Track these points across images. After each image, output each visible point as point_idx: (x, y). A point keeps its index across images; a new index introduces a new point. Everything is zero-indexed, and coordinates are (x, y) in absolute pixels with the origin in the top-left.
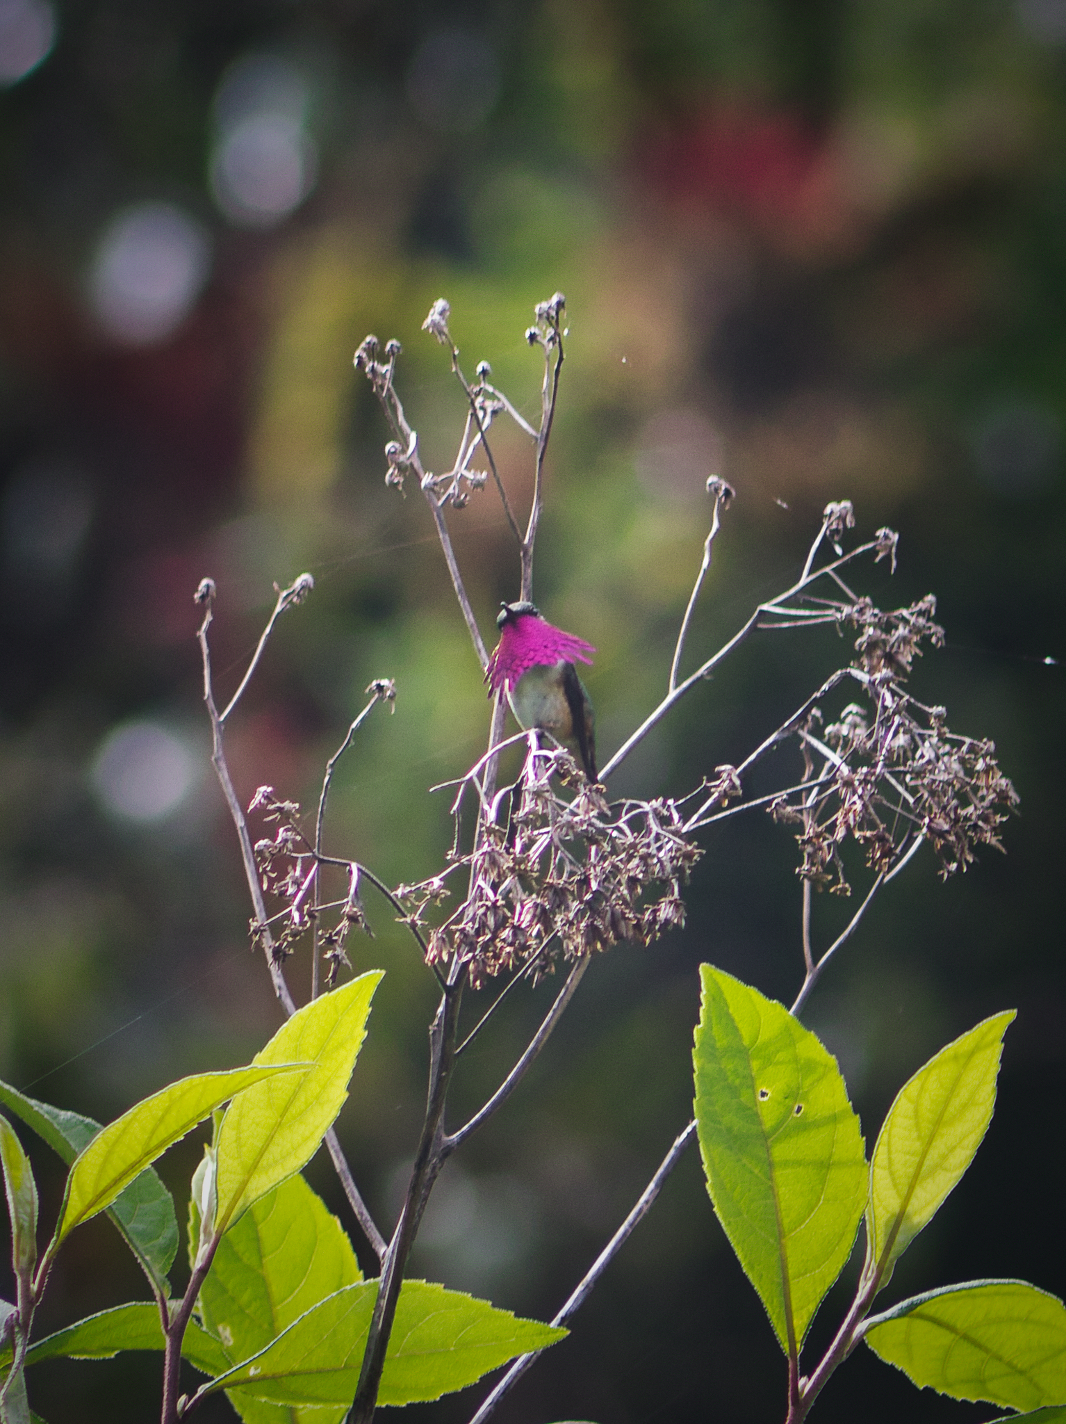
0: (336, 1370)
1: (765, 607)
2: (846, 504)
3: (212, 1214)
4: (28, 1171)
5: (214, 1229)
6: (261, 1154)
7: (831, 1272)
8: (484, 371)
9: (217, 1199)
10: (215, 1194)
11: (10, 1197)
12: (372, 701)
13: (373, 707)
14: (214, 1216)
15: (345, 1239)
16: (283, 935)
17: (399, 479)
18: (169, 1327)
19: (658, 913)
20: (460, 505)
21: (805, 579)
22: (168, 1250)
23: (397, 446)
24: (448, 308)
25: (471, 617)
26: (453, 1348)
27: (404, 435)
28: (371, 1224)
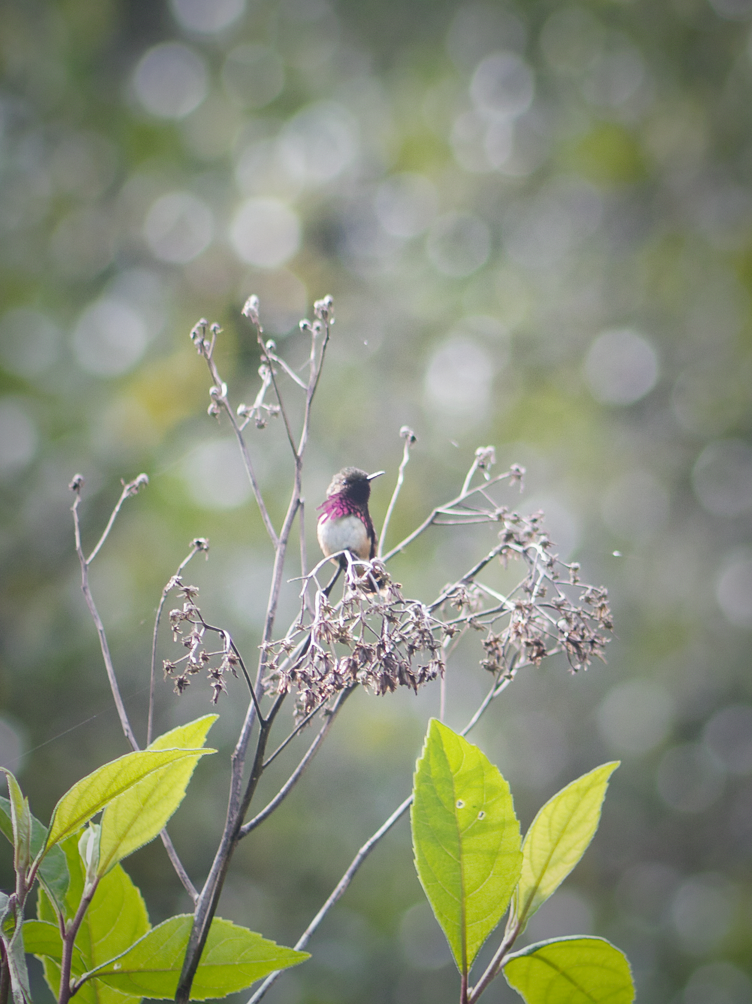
0: (165, 971)
1: (440, 509)
2: (490, 449)
3: (94, 865)
4: (26, 806)
5: (96, 874)
6: (129, 827)
7: (493, 921)
8: (271, 347)
9: (100, 854)
10: (98, 851)
11: (14, 822)
12: (193, 552)
13: (194, 555)
14: (97, 866)
15: (142, 903)
16: (186, 670)
17: (217, 411)
18: (66, 934)
19: (427, 670)
20: (261, 426)
21: (464, 494)
22: (64, 886)
23: (217, 390)
24: (258, 302)
25: (262, 502)
26: (237, 963)
27: (218, 384)
28: (188, 880)
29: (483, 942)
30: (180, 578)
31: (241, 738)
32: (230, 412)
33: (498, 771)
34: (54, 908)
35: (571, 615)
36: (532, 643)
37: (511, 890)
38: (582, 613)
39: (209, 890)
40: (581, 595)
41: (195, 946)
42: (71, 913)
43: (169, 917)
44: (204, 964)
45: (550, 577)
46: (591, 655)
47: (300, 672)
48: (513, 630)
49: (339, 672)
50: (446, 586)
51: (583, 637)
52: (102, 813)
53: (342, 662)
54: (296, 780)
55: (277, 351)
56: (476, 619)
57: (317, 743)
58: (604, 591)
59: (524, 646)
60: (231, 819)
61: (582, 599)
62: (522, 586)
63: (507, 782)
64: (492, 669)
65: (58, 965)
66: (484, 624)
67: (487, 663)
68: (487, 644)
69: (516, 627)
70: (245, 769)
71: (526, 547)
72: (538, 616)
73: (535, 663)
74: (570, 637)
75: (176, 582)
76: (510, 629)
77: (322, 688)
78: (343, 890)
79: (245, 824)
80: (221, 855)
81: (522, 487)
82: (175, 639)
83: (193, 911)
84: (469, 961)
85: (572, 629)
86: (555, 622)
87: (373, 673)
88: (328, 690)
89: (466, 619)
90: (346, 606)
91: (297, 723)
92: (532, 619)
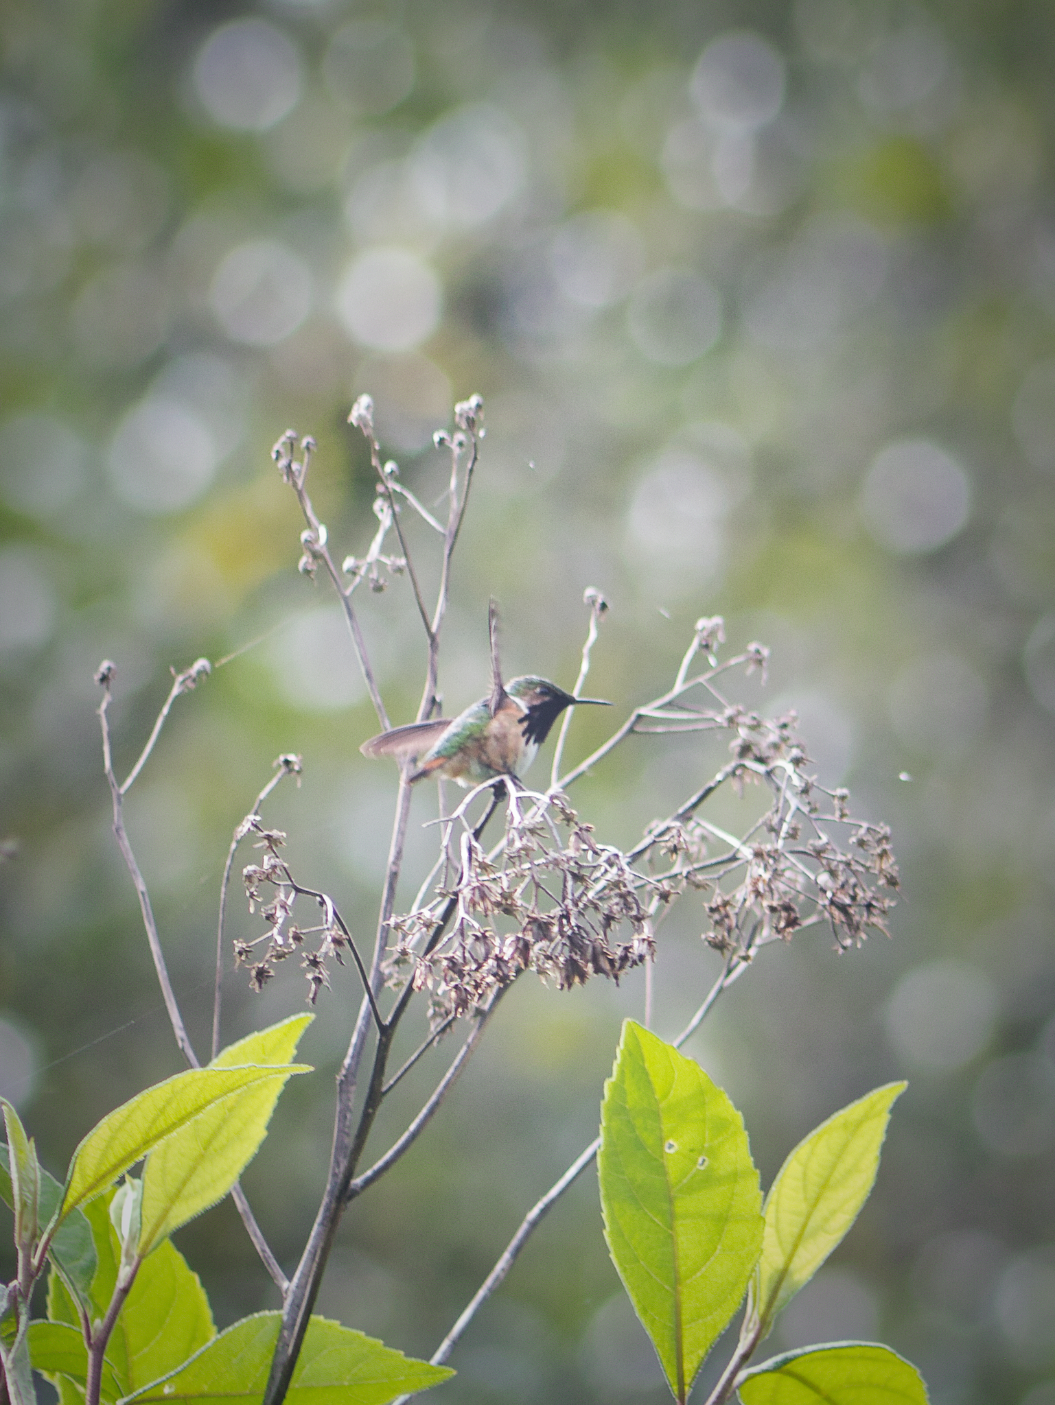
0: (240, 1395)
1: (643, 711)
2: (717, 620)
3: (133, 1238)
4: (31, 1152)
5: (136, 1252)
6: (184, 1182)
7: (722, 1319)
8: (392, 472)
9: (141, 1223)
10: (139, 1219)
11: (14, 1175)
12: (279, 775)
13: (280, 780)
14: (137, 1240)
15: (202, 1296)
16: (268, 956)
17: (313, 567)
18: (92, 1341)
19: (631, 950)
20: (379, 589)
21: (679, 687)
22: (88, 1271)
23: (313, 535)
24: (372, 404)
25: (379, 699)
26: (346, 1383)
27: (313, 527)
28: (273, 1261)
29: (707, 1351)
30: (258, 818)
31: (351, 1051)
32: (332, 567)
33: (726, 1096)
34: (75, 1303)
35: (837, 866)
36: (779, 908)
37: (747, 1273)
38: (853, 863)
39: (305, 1275)
40: (851, 836)
41: (284, 1359)
42: (99, 1311)
43: (245, 1315)
44: (297, 1385)
45: (806, 809)
46: (867, 924)
47: (446, 959)
48: (750, 888)
49: (502, 957)
50: (653, 824)
51: (854, 898)
52: (144, 1161)
53: (508, 942)
54: (431, 1112)
55: (400, 477)
56: (697, 873)
57: (463, 1057)
58: (885, 830)
59: (767, 911)
60: (337, 1171)
61: (854, 843)
62: (764, 824)
63: (740, 1113)
64: (720, 946)
65: (81, 1389)
66: (707, 879)
67: (714, 938)
68: (712, 910)
69: (755, 884)
70: (357, 1098)
71: (772, 765)
72: (788, 868)
73: (784, 937)
74: (836, 899)
75: (253, 824)
76: (746, 887)
77: (479, 981)
78: (502, 1275)
79: (358, 1175)
80: (322, 1224)
81: (765, 676)
82: (252, 910)
83: (280, 1307)
84: (688, 1379)
85: (838, 887)
86: (812, 877)
87: (553, 957)
88: (488, 984)
89: (681, 874)
90: (512, 860)
91: (432, 1028)
92: (779, 872)
